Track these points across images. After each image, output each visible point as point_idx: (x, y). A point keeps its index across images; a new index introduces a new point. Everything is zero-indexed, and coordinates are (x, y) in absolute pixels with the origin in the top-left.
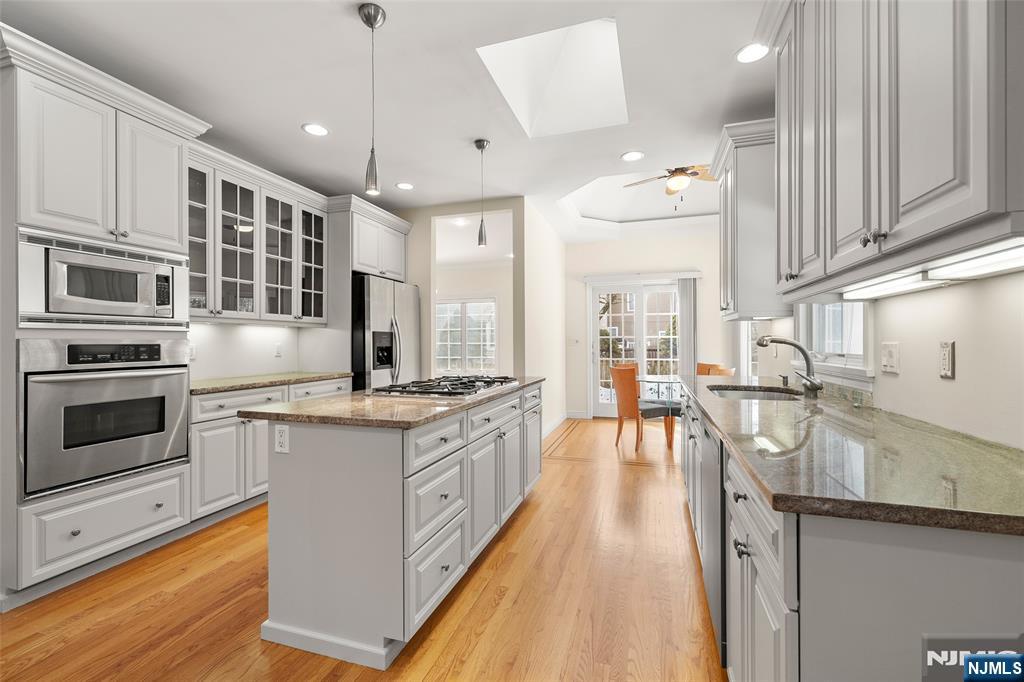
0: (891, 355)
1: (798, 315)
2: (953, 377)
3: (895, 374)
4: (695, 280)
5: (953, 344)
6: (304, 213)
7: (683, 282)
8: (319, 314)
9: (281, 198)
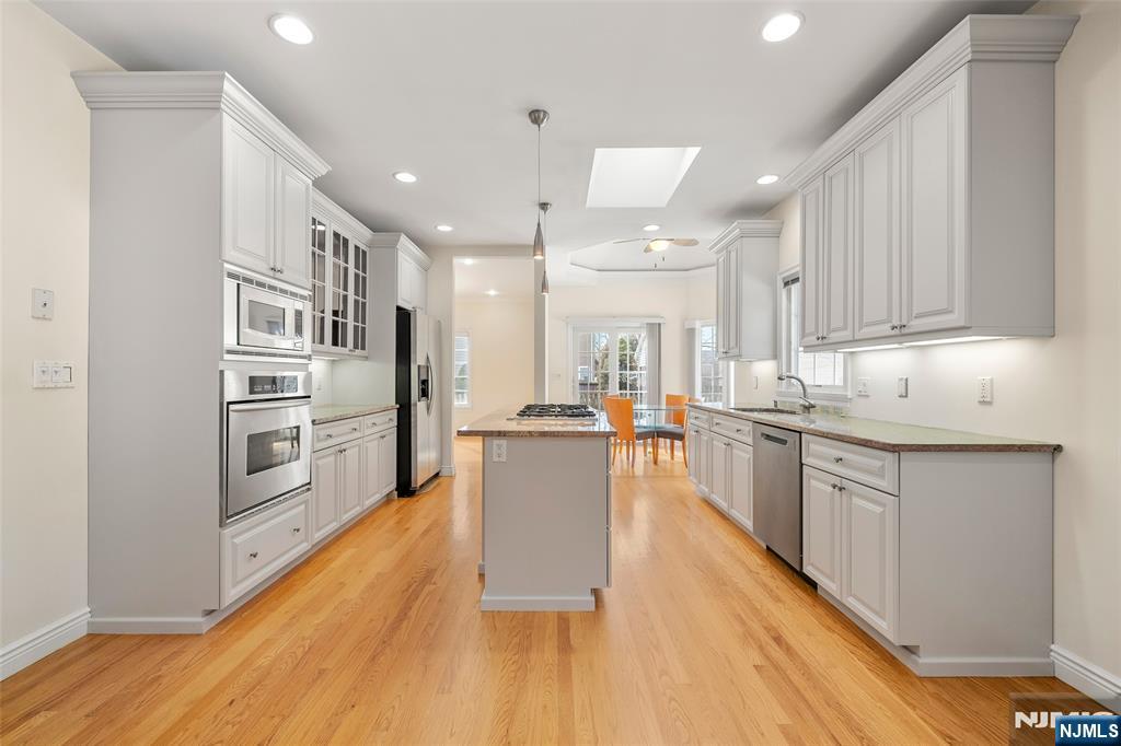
0: (864, 385)
1: (781, 358)
2: (906, 396)
3: (867, 396)
4: (659, 324)
5: (907, 380)
6: (356, 247)
7: (650, 326)
8: (363, 348)
9: (343, 233)
